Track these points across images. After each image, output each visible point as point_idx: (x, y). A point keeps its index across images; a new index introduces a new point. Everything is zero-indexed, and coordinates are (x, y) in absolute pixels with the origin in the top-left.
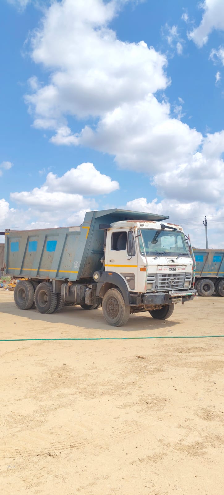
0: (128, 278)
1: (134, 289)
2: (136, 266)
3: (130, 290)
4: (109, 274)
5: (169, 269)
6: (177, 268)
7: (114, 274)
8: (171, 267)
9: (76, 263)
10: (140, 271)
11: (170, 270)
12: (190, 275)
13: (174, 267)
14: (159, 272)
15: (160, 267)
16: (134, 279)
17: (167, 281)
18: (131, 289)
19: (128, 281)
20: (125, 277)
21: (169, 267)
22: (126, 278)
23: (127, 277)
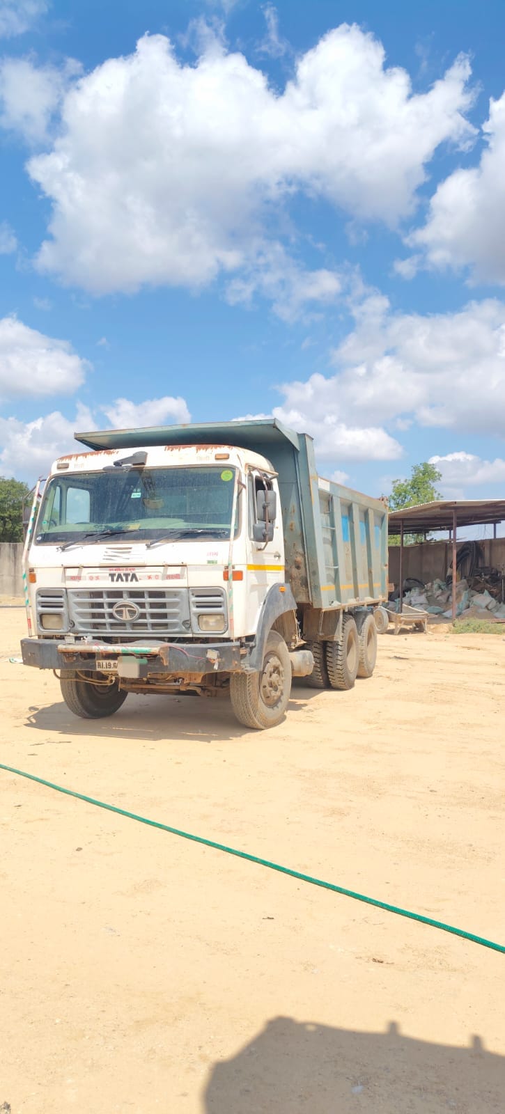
5: (110, 578)
6: (139, 572)
8: (117, 573)
11: (113, 580)
12: (219, 596)
13: (130, 572)
14: (71, 584)
15: (70, 572)
17: (110, 610)
21: (107, 572)
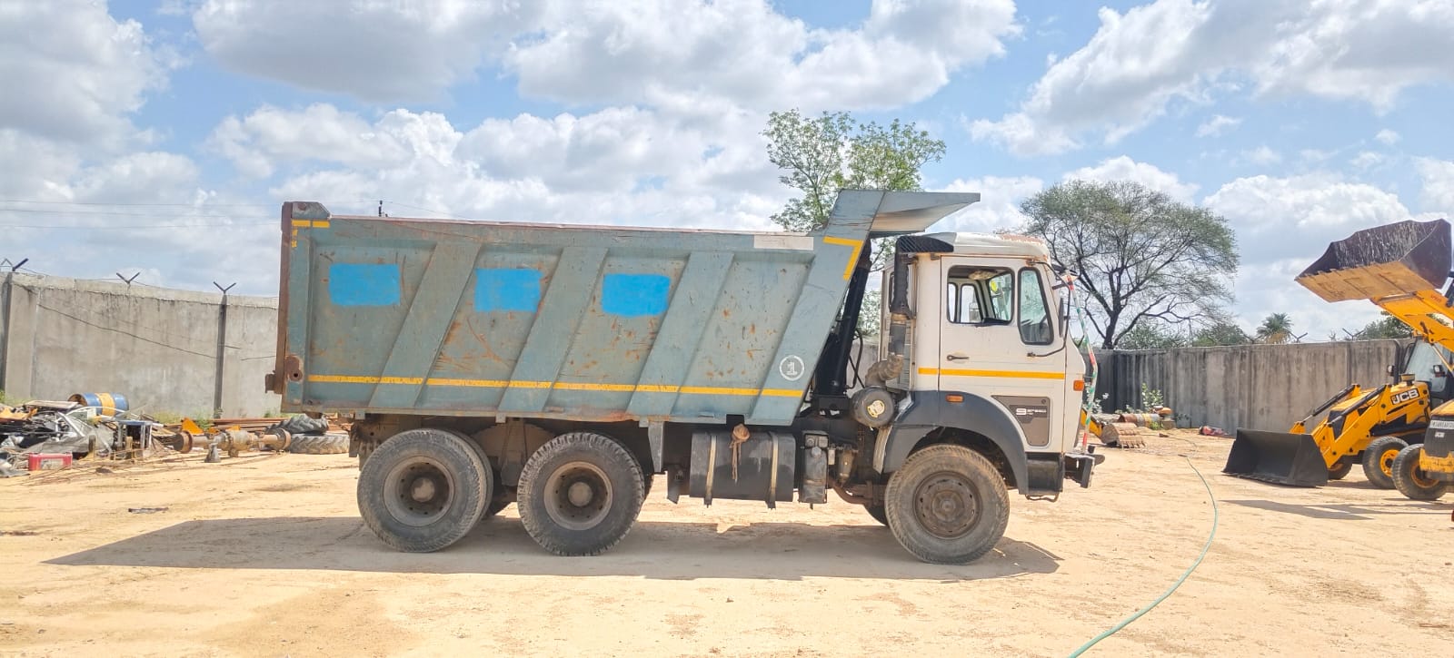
0: (1022, 412)
1: (1045, 443)
2: (1063, 376)
3: (1028, 448)
4: (953, 398)
7: (970, 399)
9: (789, 361)
10: (1075, 389)
16: (1046, 415)
18: (1030, 443)
19: (1022, 419)
20: (1013, 409)
22: (1014, 413)
23: (1018, 410)
